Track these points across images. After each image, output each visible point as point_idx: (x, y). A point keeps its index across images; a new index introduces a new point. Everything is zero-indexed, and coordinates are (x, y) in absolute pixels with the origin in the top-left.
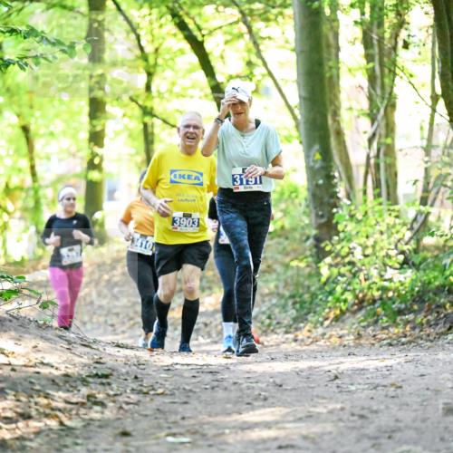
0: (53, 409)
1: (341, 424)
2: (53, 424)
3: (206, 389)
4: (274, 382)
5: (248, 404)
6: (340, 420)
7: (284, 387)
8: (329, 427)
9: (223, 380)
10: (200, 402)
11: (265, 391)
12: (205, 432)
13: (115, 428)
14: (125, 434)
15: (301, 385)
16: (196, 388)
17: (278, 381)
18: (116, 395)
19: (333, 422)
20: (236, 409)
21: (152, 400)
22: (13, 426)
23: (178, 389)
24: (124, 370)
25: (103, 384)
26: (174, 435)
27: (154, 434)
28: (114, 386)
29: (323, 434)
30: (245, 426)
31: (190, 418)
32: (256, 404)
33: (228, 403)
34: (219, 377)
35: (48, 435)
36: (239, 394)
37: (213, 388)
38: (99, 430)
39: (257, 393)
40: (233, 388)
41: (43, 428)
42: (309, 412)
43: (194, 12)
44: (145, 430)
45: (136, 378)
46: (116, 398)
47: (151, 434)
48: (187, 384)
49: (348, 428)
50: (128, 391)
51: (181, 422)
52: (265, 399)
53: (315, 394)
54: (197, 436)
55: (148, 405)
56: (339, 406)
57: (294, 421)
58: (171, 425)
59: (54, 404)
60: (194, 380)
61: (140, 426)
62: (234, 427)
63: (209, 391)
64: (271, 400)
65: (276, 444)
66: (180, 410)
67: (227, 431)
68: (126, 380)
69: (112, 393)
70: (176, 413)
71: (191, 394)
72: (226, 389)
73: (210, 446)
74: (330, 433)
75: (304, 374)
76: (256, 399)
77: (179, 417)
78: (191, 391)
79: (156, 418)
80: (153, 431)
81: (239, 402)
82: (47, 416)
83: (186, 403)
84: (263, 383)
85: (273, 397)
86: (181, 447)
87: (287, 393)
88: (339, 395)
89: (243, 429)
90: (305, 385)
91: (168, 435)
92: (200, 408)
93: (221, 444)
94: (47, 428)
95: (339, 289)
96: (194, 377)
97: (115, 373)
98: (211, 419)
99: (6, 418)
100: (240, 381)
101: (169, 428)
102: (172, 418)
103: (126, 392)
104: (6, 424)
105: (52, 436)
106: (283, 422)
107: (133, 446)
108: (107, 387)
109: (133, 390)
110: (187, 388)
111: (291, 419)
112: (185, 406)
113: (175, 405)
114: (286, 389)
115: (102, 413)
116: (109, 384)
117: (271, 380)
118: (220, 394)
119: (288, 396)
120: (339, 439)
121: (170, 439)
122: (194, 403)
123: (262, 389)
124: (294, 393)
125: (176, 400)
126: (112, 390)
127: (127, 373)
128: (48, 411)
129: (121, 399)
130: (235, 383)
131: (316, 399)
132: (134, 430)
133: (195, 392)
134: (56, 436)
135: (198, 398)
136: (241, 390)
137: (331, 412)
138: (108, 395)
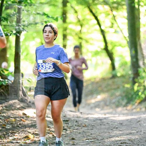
0: (50, 131)
1: (141, 136)
2: (51, 136)
3: (98, 125)
4: (120, 123)
5: (111, 129)
6: (141, 135)
7: (123, 124)
8: (137, 137)
9: (104, 122)
10: (97, 129)
11: (117, 126)
12: (98, 138)
13: (70, 137)
14: (73, 139)
15: (128, 124)
16: (95, 124)
17: (121, 123)
18: (70, 127)
19: (138, 135)
20: (108, 131)
21: (81, 128)
22: (38, 136)
23: (89, 125)
24: (73, 119)
25: (66, 123)
26: (88, 139)
27: (82, 139)
28: (70, 124)
29: (135, 139)
30: (110, 137)
31: (93, 134)
32: (114, 130)
33: (105, 129)
34: (103, 121)
35: (49, 139)
36: (109, 126)
37: (101, 125)
38: (65, 138)
39: (114, 126)
40: (107, 125)
41: (48, 137)
42: (131, 132)
43: (95, 7)
44: (79, 138)
45: (77, 121)
46: (70, 128)
47: (81, 139)
48: (93, 123)
49: (143, 137)
50: (74, 126)
51: (91, 135)
52: (117, 128)
53: (133, 126)
54: (96, 140)
55: (80, 130)
56: (140, 130)
57: (126, 135)
58: (87, 136)
59: (51, 130)
60: (94, 122)
61: (78, 136)
62: (107, 137)
63: (99, 126)
64: (118, 128)
65: (120, 142)
66: (90, 131)
67: (105, 138)
68: (73, 122)
69: (69, 126)
70: (89, 132)
71: (94, 126)
72: (104, 125)
73: (100, 143)
74: (137, 139)
75: (129, 120)
76: (114, 128)
77: (90, 134)
78: (93, 125)
79: (83, 134)
80: (82, 138)
81: (108, 129)
82: (49, 133)
83: (92, 129)
84: (116, 123)
85: (119, 127)
86: (90, 143)
87: (124, 126)
88: (140, 127)
89: (110, 138)
90: (129, 124)
91: (86, 139)
92: (96, 131)
93: (103, 142)
94: (49, 137)
95: (140, 93)
96: (94, 121)
97: (70, 120)
98: (100, 134)
99: (36, 134)
100: (109, 122)
101: (87, 137)
102: (88, 134)
103: (73, 126)
104: (36, 136)
105: (50, 139)
106: (122, 135)
107: (75, 143)
108: (67, 124)
109: (75, 125)
110: (93, 124)
111: (125, 134)
112: (92, 130)
113: (89, 130)
114: (123, 125)
115: (66, 132)
116: (68, 123)
117: (119, 122)
118: (103, 127)
119: (124, 127)
120: (140, 141)
121: (87, 141)
122: (95, 129)
123: (116, 125)
124: (126, 126)
125: (89, 128)
126: (69, 125)
127: (74, 120)
128: (49, 132)
129: (72, 128)
130: (107, 123)
131: (133, 128)
132: (76, 138)
133: (95, 126)
134: (51, 139)
135: (96, 128)
136: (109, 125)
137: (137, 132)
138: (68, 127)
